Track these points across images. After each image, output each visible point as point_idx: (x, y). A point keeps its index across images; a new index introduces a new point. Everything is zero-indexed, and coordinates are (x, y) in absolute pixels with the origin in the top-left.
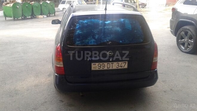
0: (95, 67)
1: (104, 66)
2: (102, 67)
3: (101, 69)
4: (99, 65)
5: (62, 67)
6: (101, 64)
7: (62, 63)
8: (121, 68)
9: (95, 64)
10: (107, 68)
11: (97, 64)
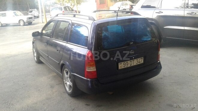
0: (121, 66)
1: (128, 64)
2: (126, 65)
3: (126, 67)
4: (124, 64)
5: (95, 71)
6: (125, 62)
7: (95, 67)
8: (139, 63)
9: (121, 64)
10: (130, 65)
11: (123, 63)
